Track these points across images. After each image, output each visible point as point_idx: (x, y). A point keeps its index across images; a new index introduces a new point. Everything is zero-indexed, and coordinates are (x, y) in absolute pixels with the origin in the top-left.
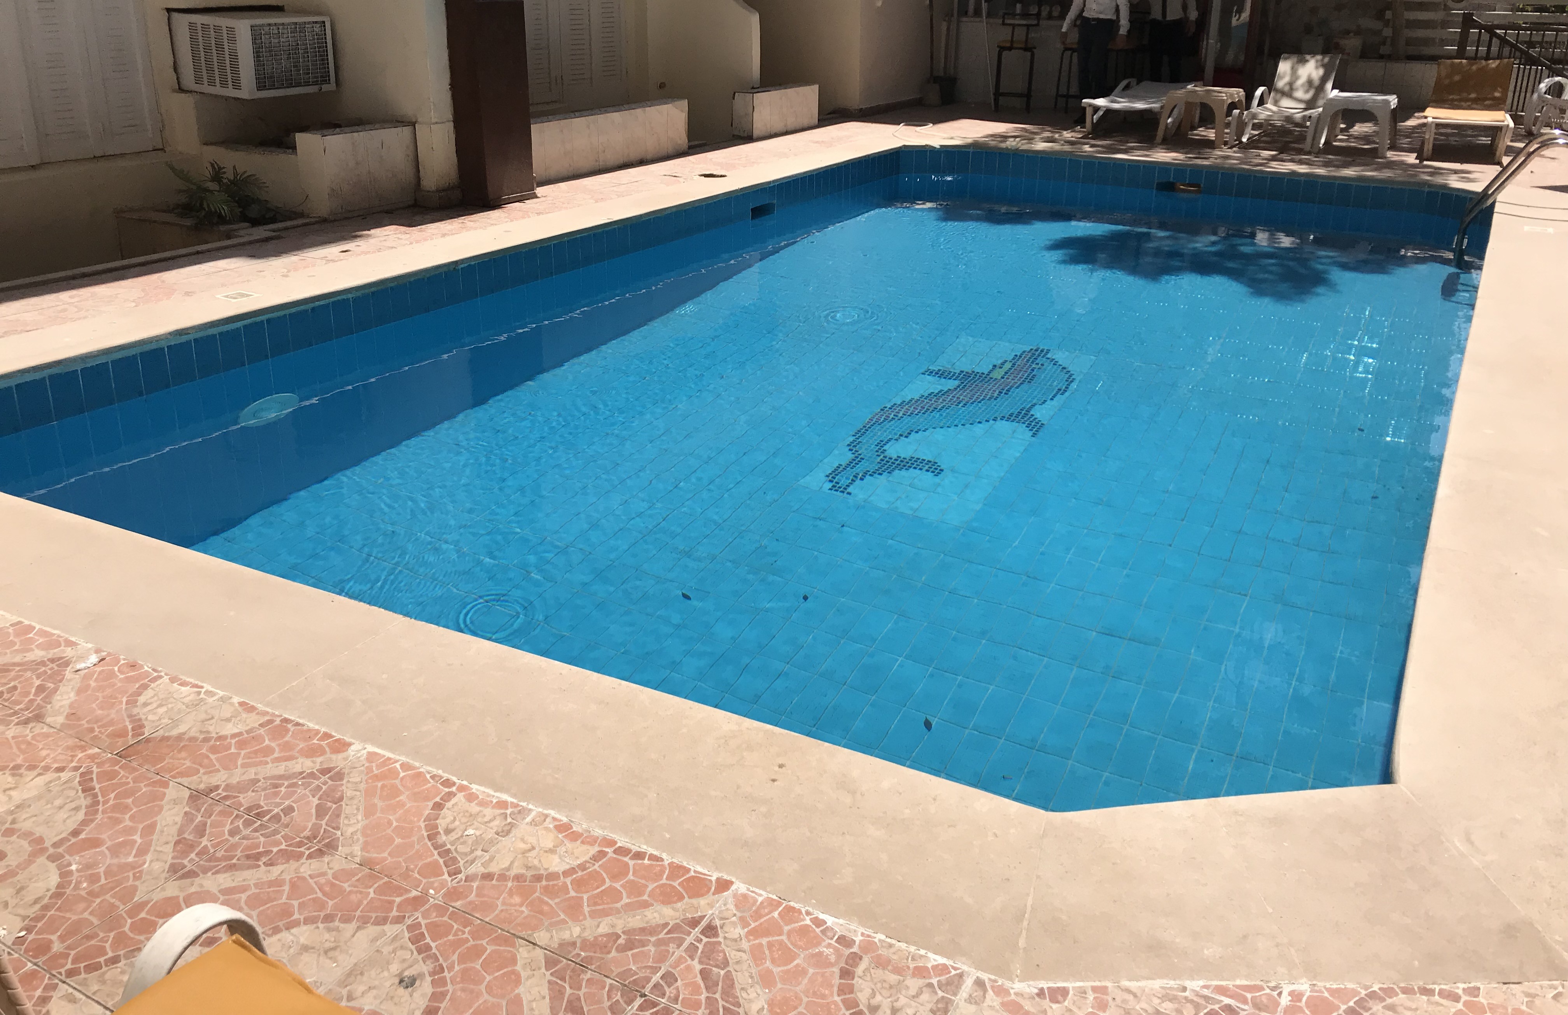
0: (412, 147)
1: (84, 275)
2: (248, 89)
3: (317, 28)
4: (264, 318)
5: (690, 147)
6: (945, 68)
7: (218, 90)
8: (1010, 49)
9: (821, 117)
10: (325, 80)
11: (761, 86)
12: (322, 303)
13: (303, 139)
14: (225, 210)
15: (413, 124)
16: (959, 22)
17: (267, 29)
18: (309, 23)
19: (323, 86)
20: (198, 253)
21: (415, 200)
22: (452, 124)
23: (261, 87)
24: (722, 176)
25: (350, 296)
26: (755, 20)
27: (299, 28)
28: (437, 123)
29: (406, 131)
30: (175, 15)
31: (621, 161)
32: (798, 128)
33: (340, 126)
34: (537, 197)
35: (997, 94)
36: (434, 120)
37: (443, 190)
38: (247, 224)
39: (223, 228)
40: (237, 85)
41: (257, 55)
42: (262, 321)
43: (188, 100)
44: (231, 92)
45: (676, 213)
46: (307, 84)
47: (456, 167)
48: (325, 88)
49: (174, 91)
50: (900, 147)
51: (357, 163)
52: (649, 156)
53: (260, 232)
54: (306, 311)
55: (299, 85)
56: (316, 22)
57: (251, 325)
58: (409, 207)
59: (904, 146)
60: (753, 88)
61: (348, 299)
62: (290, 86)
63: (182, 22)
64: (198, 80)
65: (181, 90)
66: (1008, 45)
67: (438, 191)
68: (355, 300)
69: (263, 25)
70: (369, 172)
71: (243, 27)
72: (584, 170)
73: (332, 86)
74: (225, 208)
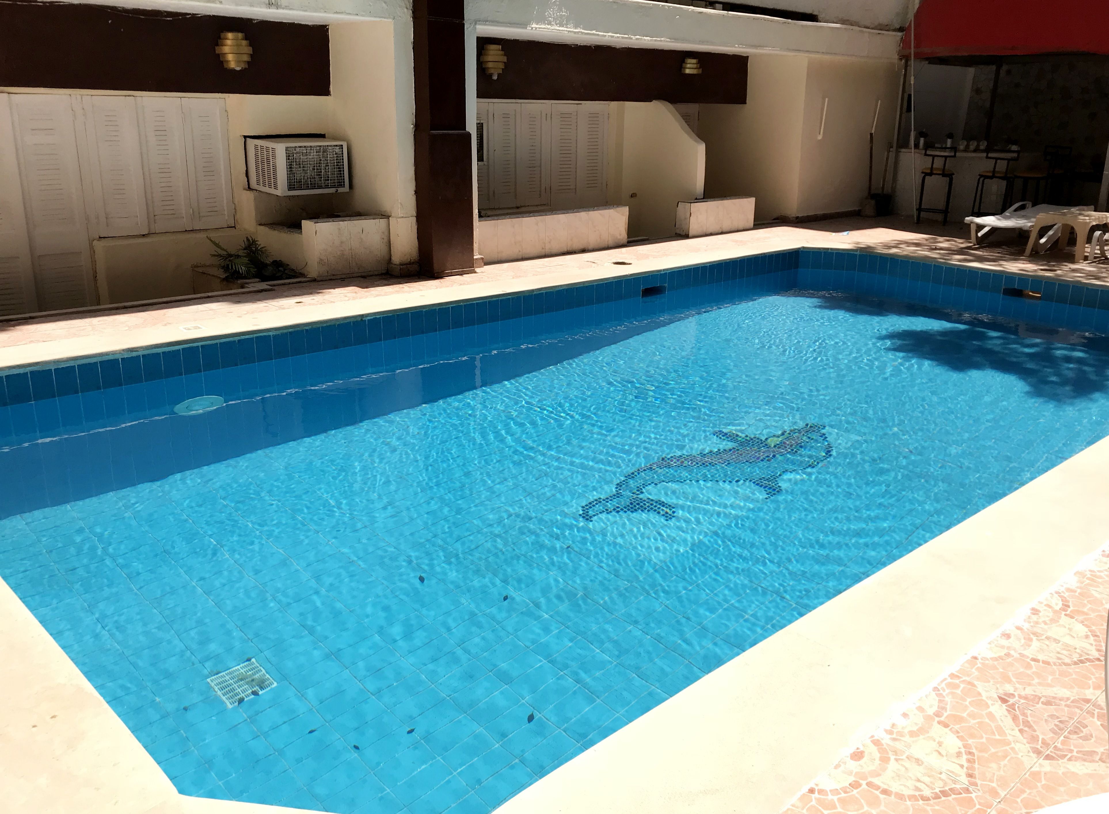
0: (386, 233)
1: (125, 307)
2: (281, 189)
3: (337, 150)
4: (200, 344)
5: (629, 242)
6: (883, 188)
7: (267, 189)
8: (931, 174)
9: (756, 223)
10: (341, 184)
11: (704, 198)
12: (247, 337)
13: (307, 225)
14: (243, 269)
15: (388, 217)
16: (898, 153)
17: (298, 149)
18: (331, 146)
19: (339, 189)
20: (209, 297)
21: (387, 270)
22: (415, 219)
23: (291, 187)
24: (630, 264)
25: (271, 334)
26: (701, 149)
27: (325, 150)
28: (402, 217)
29: (383, 222)
30: (248, 139)
31: (565, 250)
32: (732, 230)
33: (339, 216)
34: (475, 272)
35: (920, 210)
36: (400, 215)
37: (405, 264)
38: (258, 280)
39: (240, 281)
40: (276, 188)
41: (290, 167)
42: (198, 347)
43: (250, 195)
44: (272, 191)
45: (567, 290)
46: (327, 187)
47: (417, 248)
48: (341, 190)
49: (245, 189)
50: (799, 248)
51: (342, 242)
52: (590, 247)
53: (264, 285)
54: (235, 341)
55: (320, 187)
56: (336, 146)
57: (189, 348)
58: (382, 274)
59: (803, 247)
60: (696, 199)
61: (270, 336)
62: (313, 188)
63: (251, 143)
64: (258, 184)
65: (249, 188)
66: (929, 171)
67: (401, 264)
68: (275, 336)
69: (296, 147)
70: (351, 249)
71: (280, 148)
72: (531, 255)
73: (346, 189)
74: (243, 268)
